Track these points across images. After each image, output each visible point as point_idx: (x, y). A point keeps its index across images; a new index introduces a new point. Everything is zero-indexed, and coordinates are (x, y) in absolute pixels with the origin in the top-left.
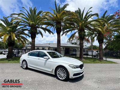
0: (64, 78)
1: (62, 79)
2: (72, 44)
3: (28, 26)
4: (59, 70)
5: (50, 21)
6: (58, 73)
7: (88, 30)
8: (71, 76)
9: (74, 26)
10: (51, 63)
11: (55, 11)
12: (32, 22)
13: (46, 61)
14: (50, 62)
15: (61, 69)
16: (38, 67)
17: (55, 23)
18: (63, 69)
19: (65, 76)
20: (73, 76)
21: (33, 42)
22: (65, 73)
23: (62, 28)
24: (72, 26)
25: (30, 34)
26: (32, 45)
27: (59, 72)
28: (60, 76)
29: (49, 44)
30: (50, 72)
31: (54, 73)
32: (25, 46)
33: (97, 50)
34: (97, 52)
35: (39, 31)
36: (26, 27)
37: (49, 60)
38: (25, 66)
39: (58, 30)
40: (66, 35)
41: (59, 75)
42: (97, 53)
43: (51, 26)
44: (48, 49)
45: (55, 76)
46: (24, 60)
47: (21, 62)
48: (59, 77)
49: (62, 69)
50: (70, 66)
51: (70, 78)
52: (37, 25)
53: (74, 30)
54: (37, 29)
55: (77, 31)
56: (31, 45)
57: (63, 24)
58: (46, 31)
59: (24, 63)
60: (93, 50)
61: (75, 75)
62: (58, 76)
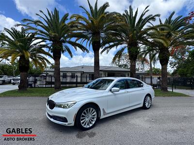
2: (120, 66)
3: (48, 39)
5: (82, 31)
7: (143, 44)
9: (122, 38)
11: (90, 14)
12: (55, 33)
17: (90, 34)
21: (57, 64)
23: (101, 42)
24: (118, 38)
25: (51, 52)
26: (55, 69)
29: (83, 68)
32: (45, 71)
33: (158, 76)
34: (159, 78)
35: (66, 47)
36: (46, 41)
39: (96, 45)
40: (107, 53)
42: (159, 80)
43: (84, 39)
44: (80, 75)
52: (62, 38)
53: (121, 44)
54: (63, 44)
55: (127, 45)
56: (53, 70)
57: (103, 35)
58: (77, 47)
60: (153, 76)
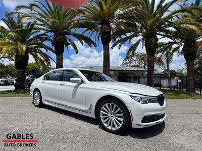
0: (118, 128)
1: (113, 129)
4: (106, 108)
6: (104, 115)
8: (137, 122)
10: (88, 90)
13: (76, 87)
14: (84, 90)
15: (110, 104)
16: (60, 102)
18: (115, 106)
19: (120, 122)
20: (140, 123)
21: (59, 59)
22: (121, 114)
23: (112, 33)
27: (104, 111)
28: (107, 122)
30: (85, 111)
31: (93, 116)
35: (70, 40)
37: (82, 85)
38: (38, 101)
39: (105, 36)
40: (119, 48)
41: (105, 119)
43: (91, 32)
45: (96, 121)
46: (37, 90)
47: (31, 93)
48: (106, 125)
49: (113, 106)
50: (132, 97)
51: (134, 126)
54: (66, 36)
58: (83, 41)
59: (36, 94)
61: (146, 119)
62: (103, 121)
